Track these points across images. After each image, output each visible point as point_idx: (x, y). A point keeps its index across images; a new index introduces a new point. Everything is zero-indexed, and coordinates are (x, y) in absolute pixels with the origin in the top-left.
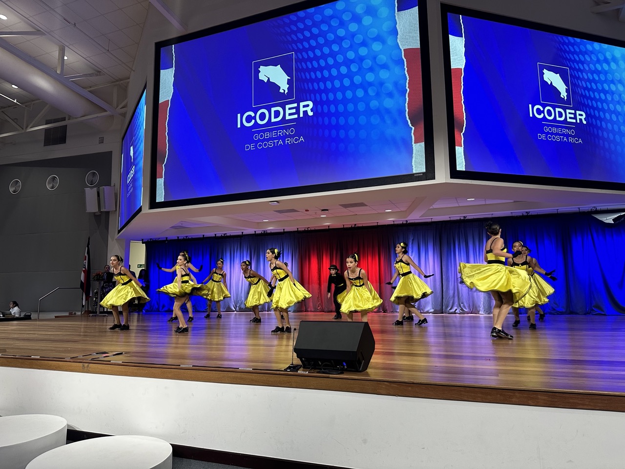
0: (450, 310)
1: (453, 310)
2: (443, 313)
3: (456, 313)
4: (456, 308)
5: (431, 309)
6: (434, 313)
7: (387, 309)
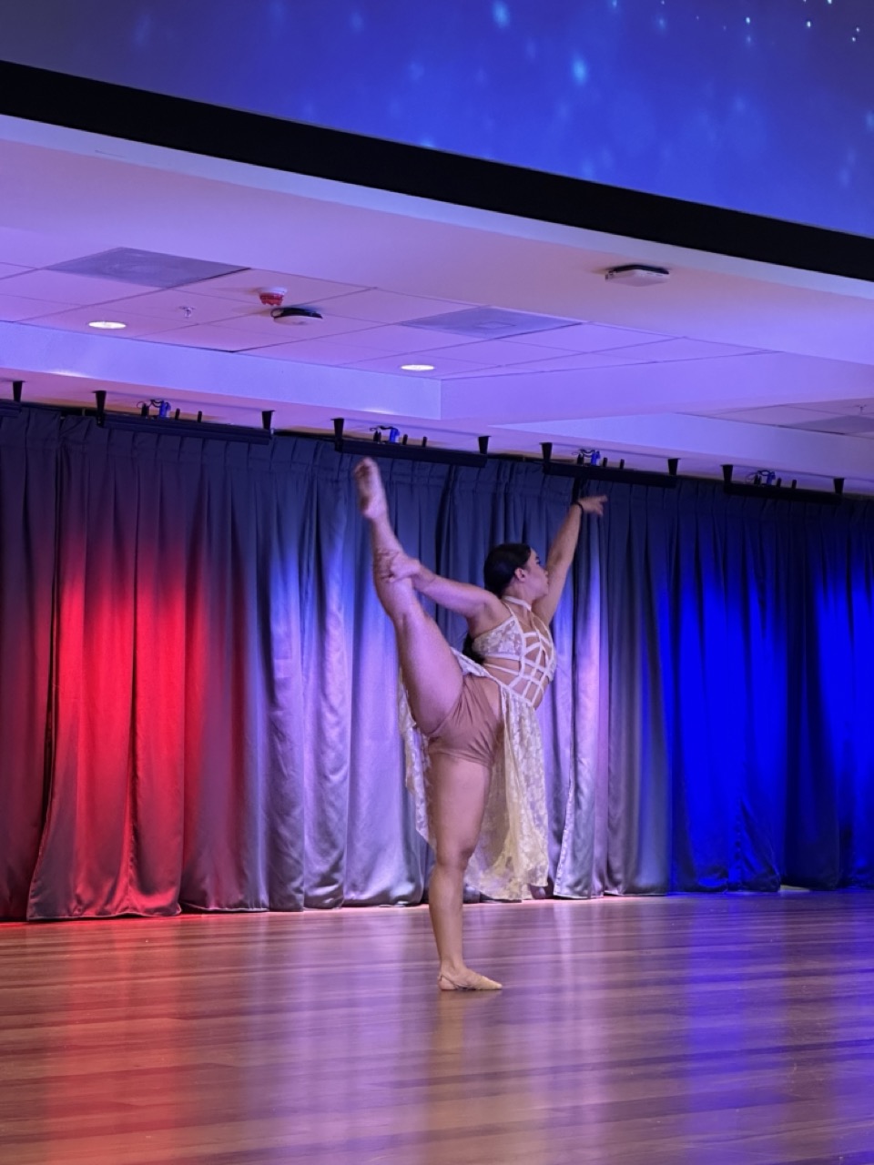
5: (399, 881)
6: (410, 901)
7: (204, 894)
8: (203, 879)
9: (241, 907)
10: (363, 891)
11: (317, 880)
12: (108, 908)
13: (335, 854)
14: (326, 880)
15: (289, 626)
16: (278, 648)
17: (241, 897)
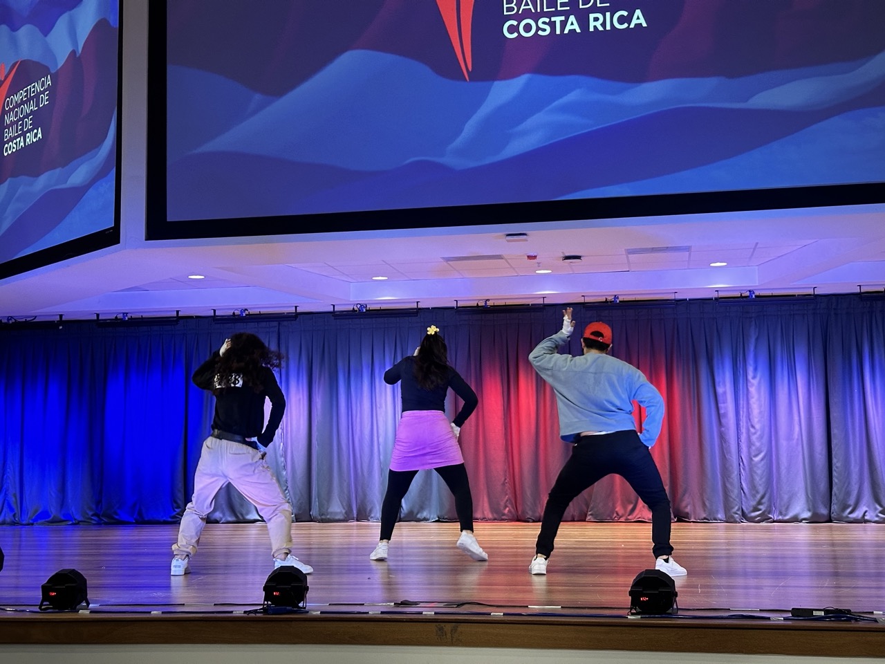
0: (851, 513)
1: (857, 514)
2: (830, 521)
3: (867, 521)
4: (865, 509)
5: (803, 511)
6: (812, 520)
7: (688, 513)
8: (686, 507)
9: (706, 520)
10: (785, 515)
11: (751, 509)
12: (629, 517)
13: (759, 496)
14: (756, 509)
15: (725, 388)
16: (720, 399)
17: (704, 516)
